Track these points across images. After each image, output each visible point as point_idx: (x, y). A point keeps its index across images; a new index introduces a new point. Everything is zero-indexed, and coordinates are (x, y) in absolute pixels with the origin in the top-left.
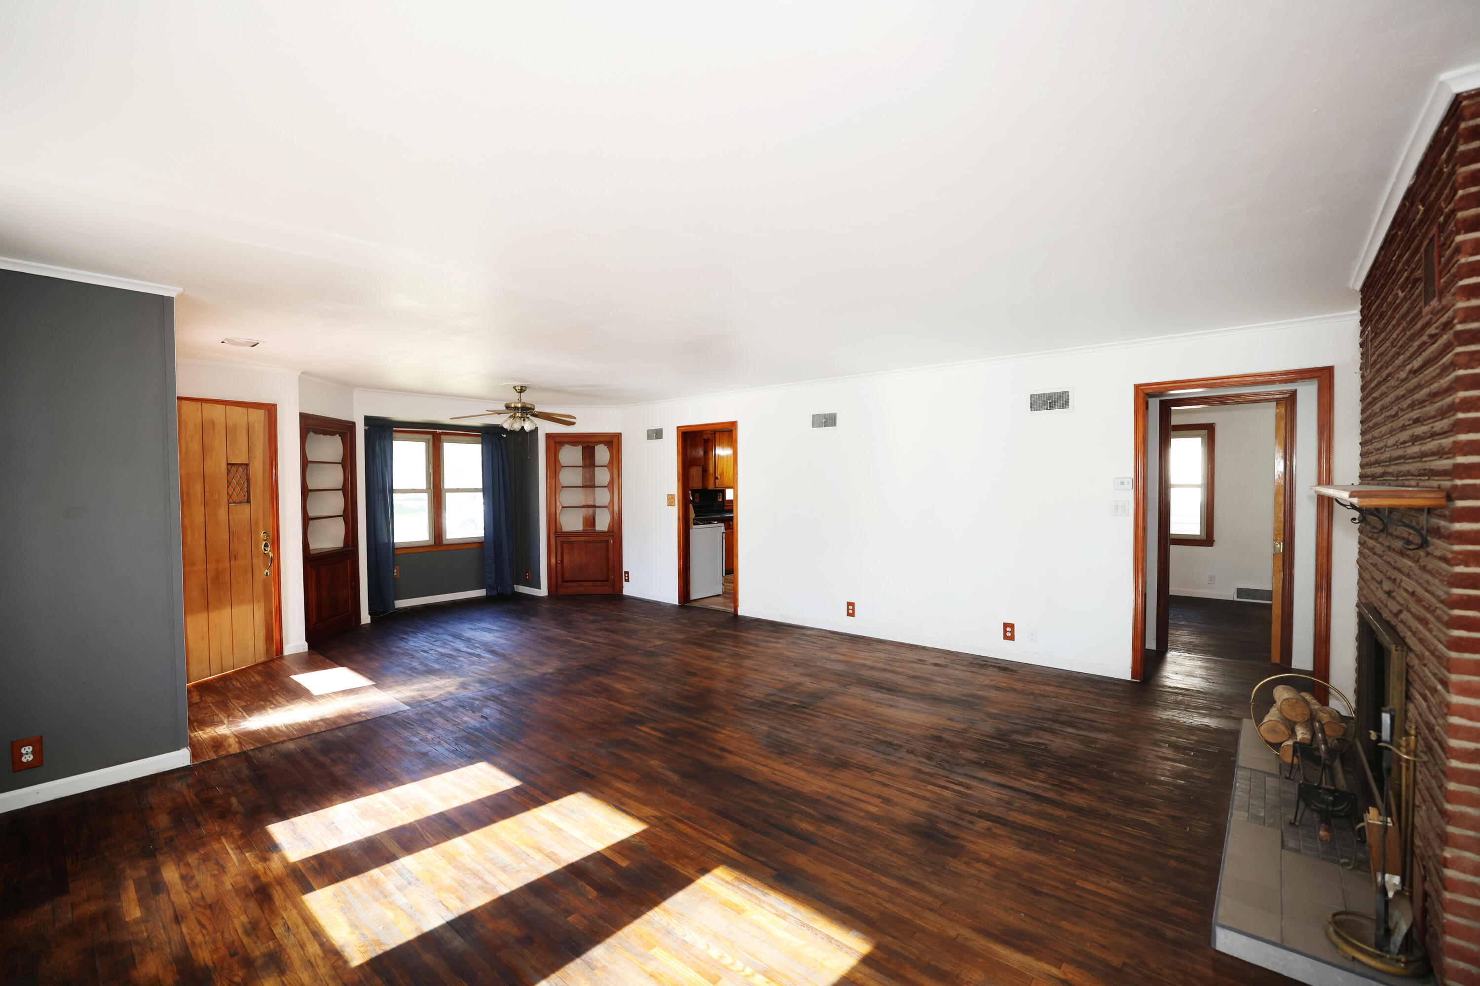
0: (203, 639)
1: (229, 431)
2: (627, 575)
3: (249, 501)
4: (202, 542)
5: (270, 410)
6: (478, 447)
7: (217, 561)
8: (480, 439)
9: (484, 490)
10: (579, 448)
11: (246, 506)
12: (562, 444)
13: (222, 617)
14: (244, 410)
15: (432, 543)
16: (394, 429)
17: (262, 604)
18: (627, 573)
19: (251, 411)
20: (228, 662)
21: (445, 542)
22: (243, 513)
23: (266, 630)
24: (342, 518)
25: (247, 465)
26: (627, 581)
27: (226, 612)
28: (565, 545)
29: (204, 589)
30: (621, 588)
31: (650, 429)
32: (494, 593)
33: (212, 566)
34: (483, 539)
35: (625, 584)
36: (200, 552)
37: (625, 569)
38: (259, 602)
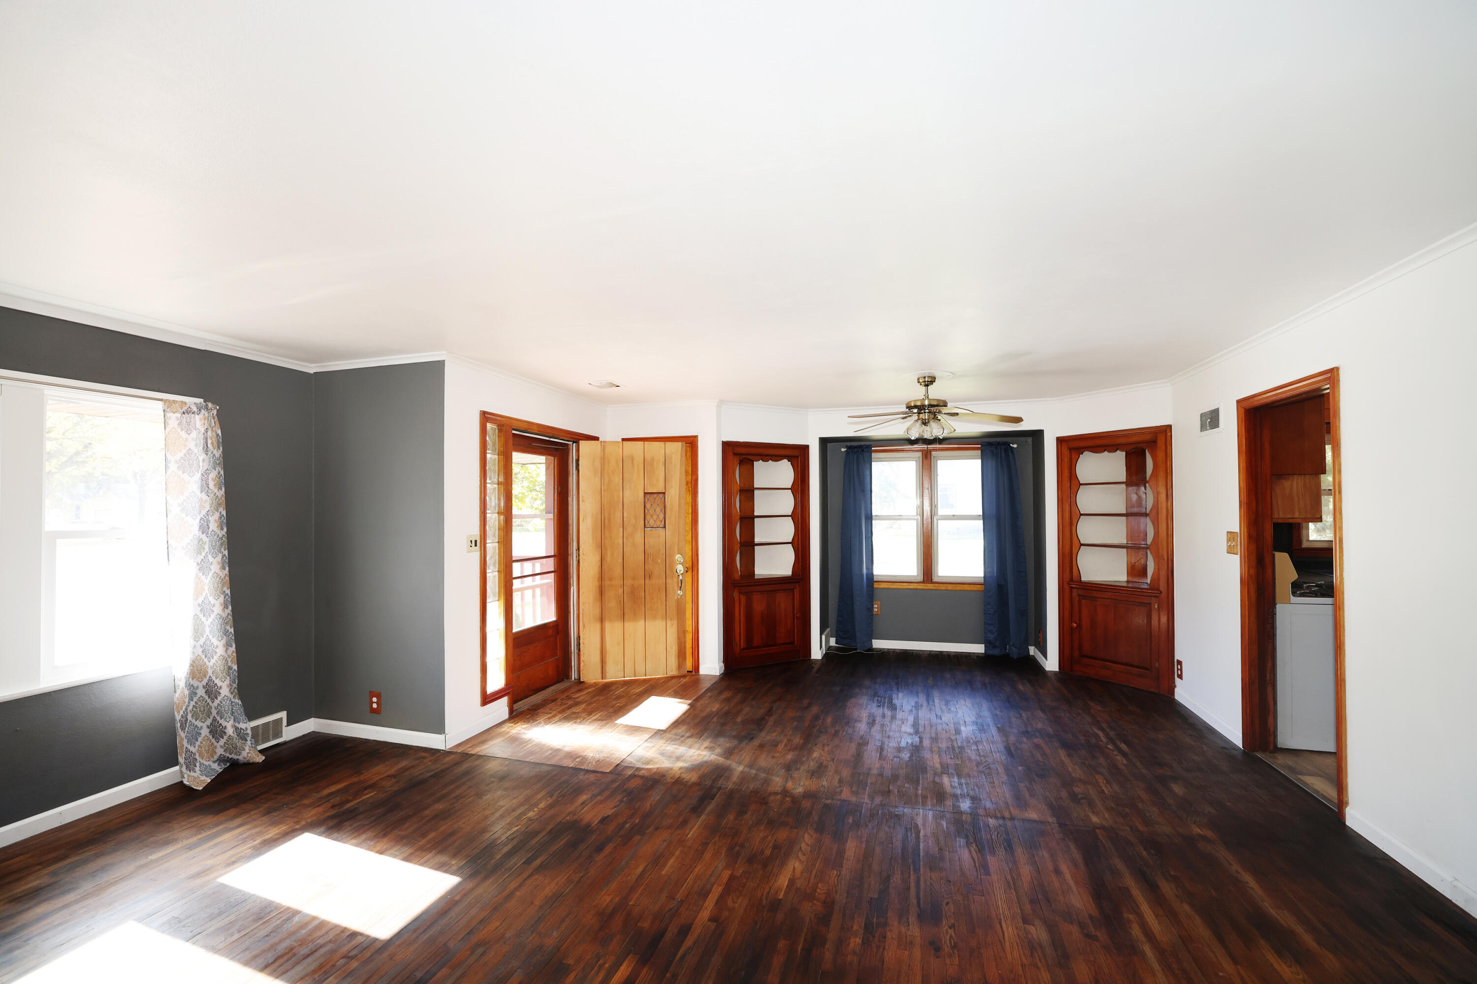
0: (619, 644)
1: (647, 465)
2: (1179, 666)
3: (665, 527)
4: (619, 560)
5: (691, 443)
6: (978, 463)
7: (634, 579)
8: (979, 452)
9: (985, 517)
10: (1120, 456)
11: (662, 531)
12: (1080, 451)
13: (636, 628)
14: (661, 444)
15: (921, 579)
16: (873, 448)
17: (675, 622)
18: (1180, 663)
19: (668, 444)
20: (640, 669)
21: (935, 579)
22: (657, 538)
23: (678, 646)
24: (791, 545)
25: (664, 493)
26: (1180, 677)
27: (641, 623)
28: (1083, 601)
29: (620, 601)
30: (1172, 688)
31: (1203, 411)
32: (996, 652)
33: (628, 582)
34: (983, 579)
35: (1177, 680)
36: (618, 571)
37: (1177, 657)
38: (671, 620)
